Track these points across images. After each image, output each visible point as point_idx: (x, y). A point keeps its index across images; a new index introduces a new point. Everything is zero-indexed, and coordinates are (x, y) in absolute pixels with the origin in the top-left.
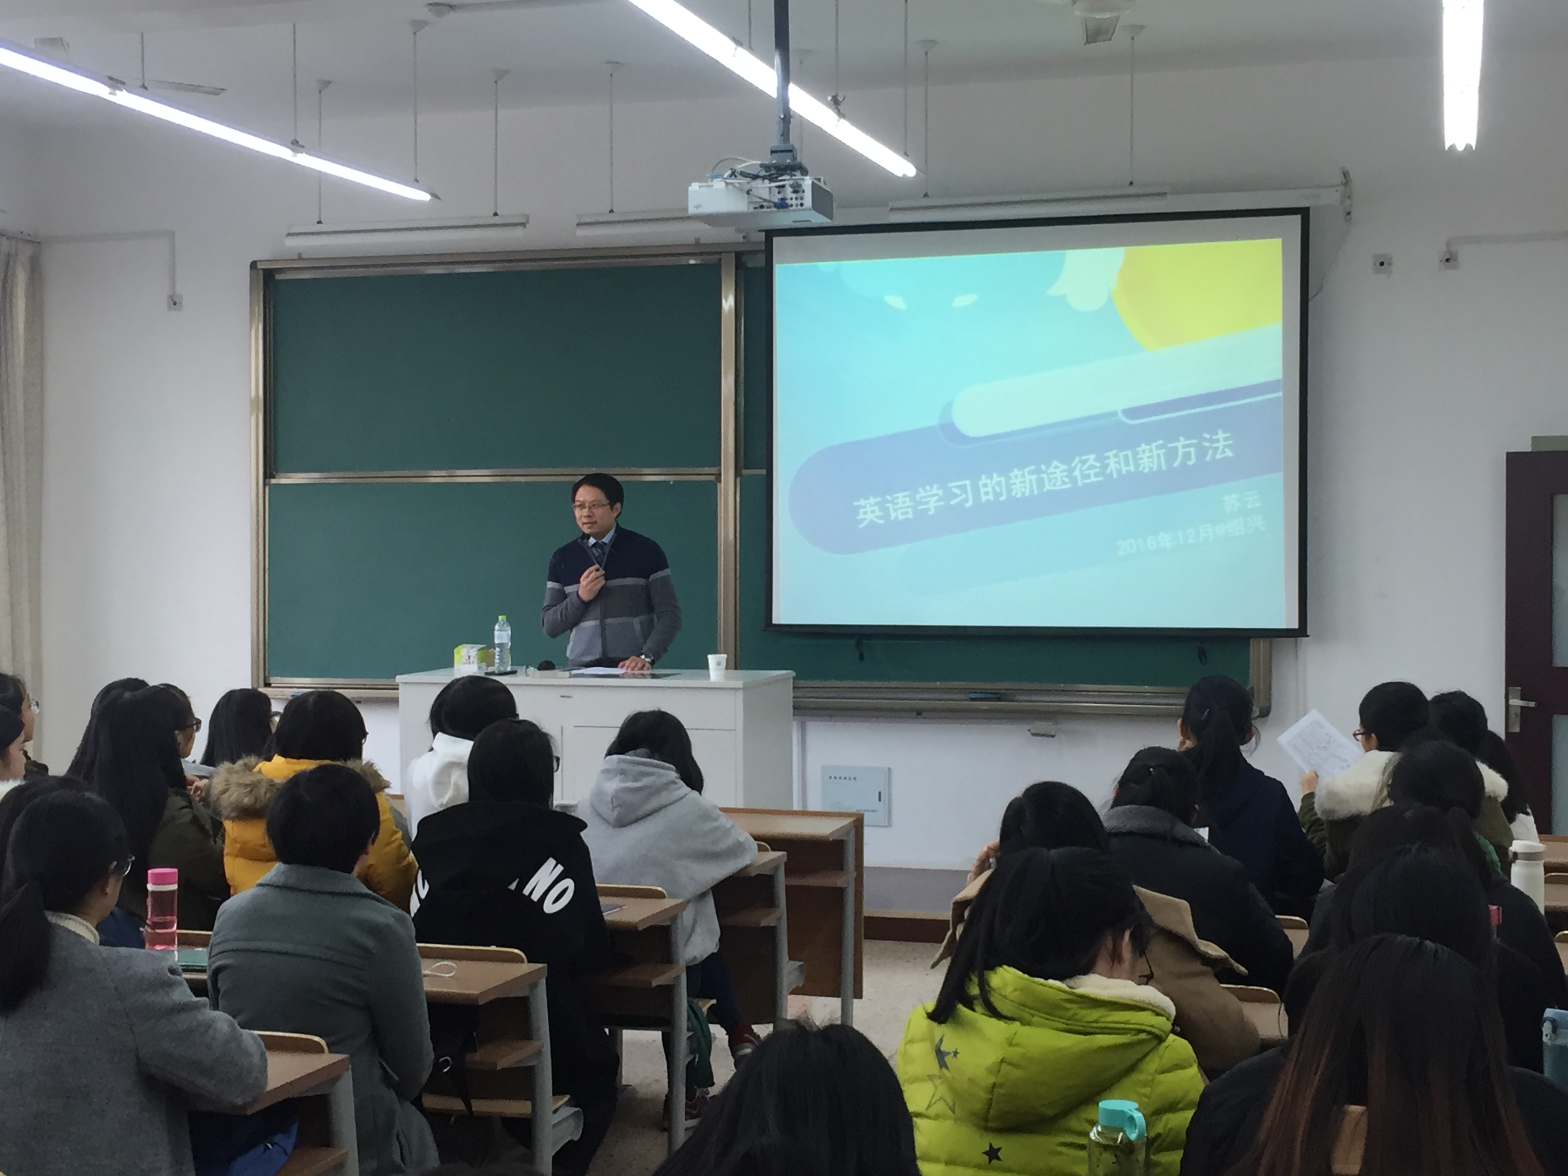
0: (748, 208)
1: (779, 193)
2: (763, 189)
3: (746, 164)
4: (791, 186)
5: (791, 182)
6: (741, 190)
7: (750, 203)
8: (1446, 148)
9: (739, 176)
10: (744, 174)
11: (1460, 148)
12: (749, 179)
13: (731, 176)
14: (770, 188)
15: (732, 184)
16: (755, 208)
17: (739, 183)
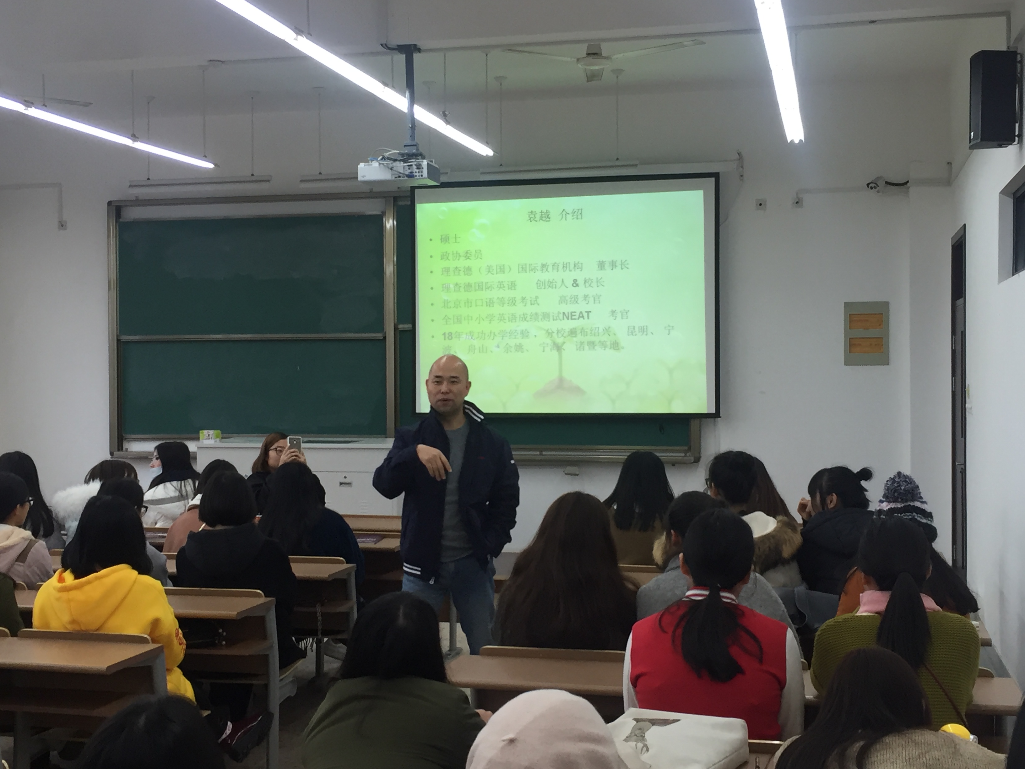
0: (392, 177)
1: (409, 169)
2: (400, 166)
3: (391, 152)
4: (416, 165)
5: (415, 163)
6: (388, 167)
7: (392, 175)
8: (789, 142)
9: (386, 160)
10: (389, 159)
11: (797, 141)
12: (392, 161)
13: (382, 159)
14: (404, 167)
15: (383, 164)
16: (396, 177)
17: (386, 164)
